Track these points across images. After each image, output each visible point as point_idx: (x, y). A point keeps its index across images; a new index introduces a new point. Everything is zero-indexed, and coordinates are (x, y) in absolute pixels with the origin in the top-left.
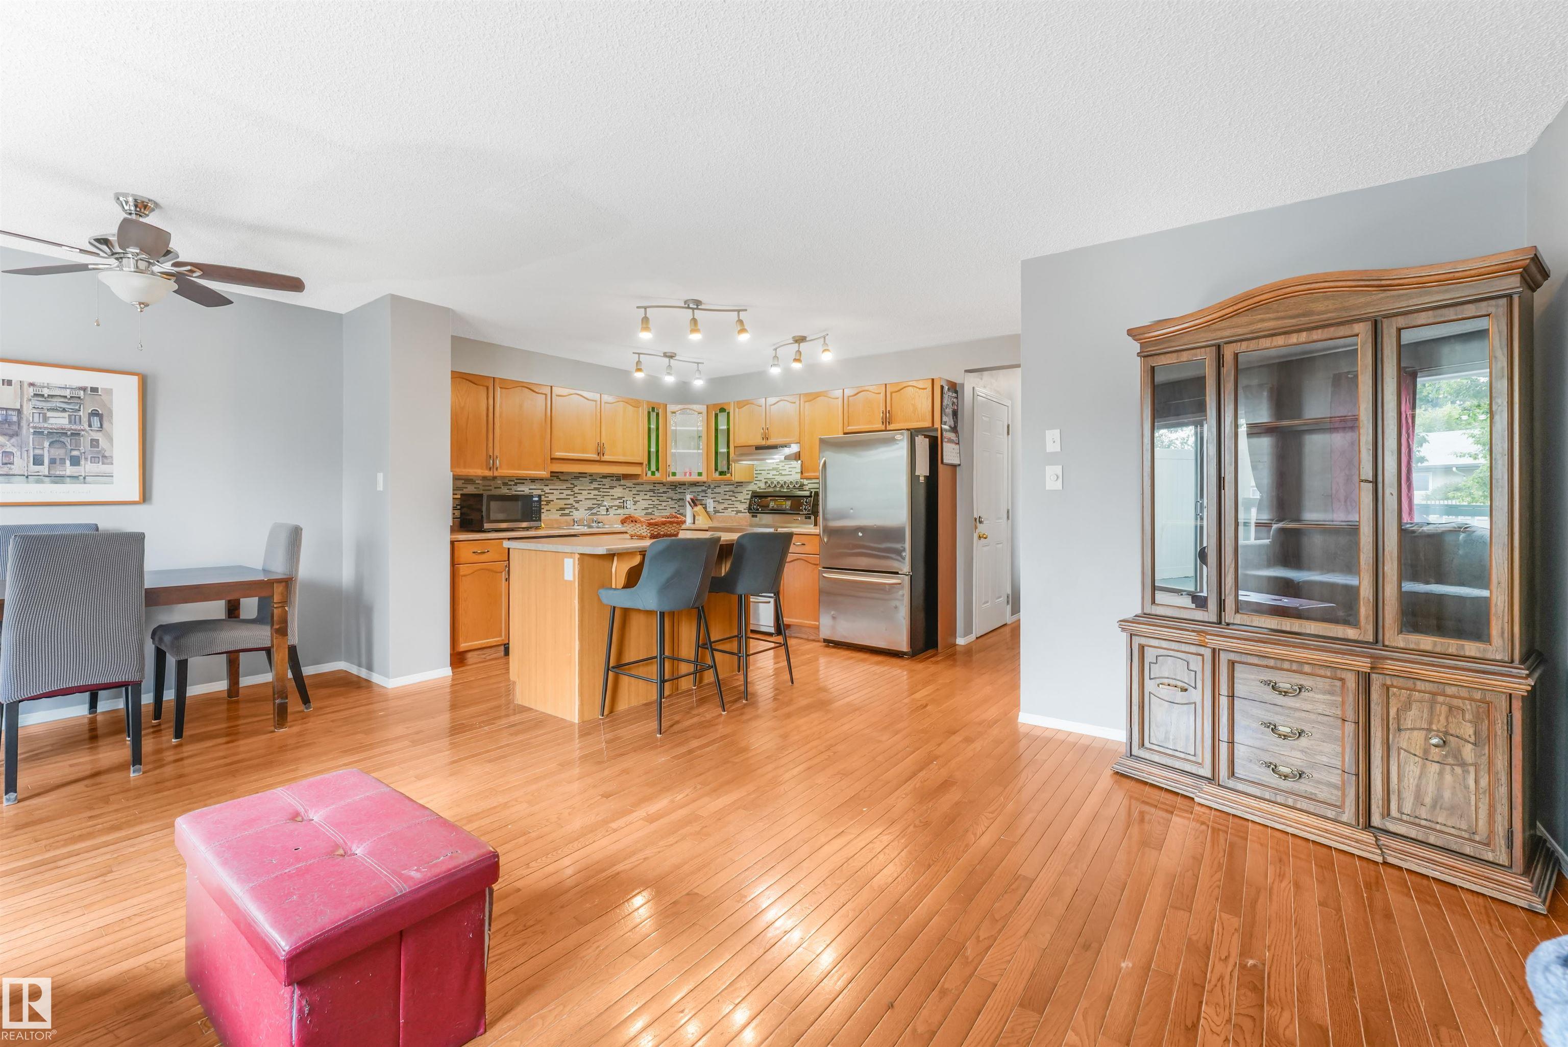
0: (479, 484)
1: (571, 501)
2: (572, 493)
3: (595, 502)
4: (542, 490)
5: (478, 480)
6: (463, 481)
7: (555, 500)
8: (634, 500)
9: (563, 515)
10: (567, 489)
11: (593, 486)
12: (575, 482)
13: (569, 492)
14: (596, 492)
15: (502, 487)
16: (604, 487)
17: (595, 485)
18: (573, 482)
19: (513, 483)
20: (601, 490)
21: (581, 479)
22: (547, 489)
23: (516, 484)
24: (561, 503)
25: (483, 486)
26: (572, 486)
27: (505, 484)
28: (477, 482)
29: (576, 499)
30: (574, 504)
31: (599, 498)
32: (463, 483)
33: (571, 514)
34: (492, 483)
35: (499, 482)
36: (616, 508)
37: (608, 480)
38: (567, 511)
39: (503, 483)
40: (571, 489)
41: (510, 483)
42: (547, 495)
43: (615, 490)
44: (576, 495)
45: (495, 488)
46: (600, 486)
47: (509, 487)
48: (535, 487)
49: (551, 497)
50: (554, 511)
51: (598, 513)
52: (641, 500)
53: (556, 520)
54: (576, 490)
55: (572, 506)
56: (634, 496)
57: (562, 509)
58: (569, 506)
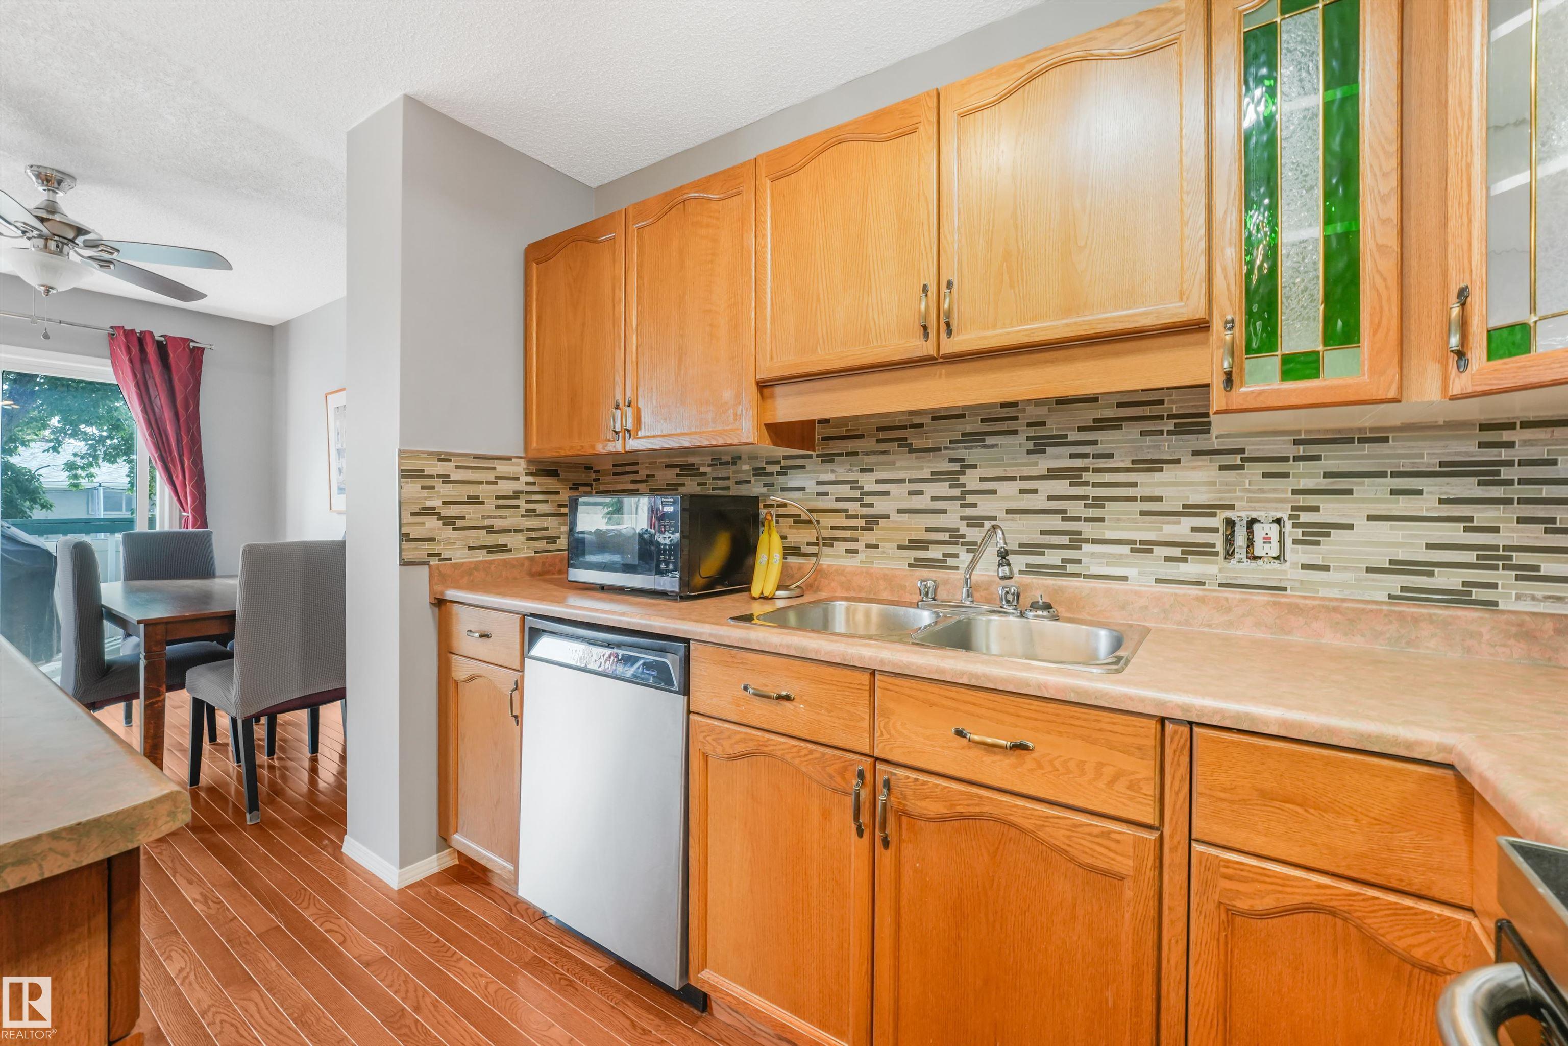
0: (705, 474)
1: (952, 519)
2: (956, 492)
3: (1055, 522)
4: (854, 484)
5: (704, 465)
6: (678, 471)
7: (895, 517)
8: (1305, 517)
9: (919, 563)
10: (937, 477)
11: (1043, 464)
12: (972, 455)
13: (943, 489)
14: (1062, 487)
15: (753, 479)
16: (1102, 463)
17: (1058, 458)
18: (961, 453)
19: (777, 468)
20: (1086, 476)
21: (989, 440)
22: (868, 482)
23: (784, 471)
24: (917, 527)
25: (714, 479)
26: (956, 467)
27: (759, 472)
28: (702, 470)
29: (969, 512)
30: (963, 529)
31: (1075, 508)
32: (678, 475)
33: (951, 562)
34: (729, 471)
35: (746, 467)
36: (1177, 552)
37: (1131, 432)
38: (935, 553)
39: (754, 469)
40: (951, 478)
41: (770, 468)
42: (867, 500)
43: (1169, 474)
44: (970, 499)
45: (738, 482)
46: (1078, 463)
47: (768, 479)
48: (832, 477)
49: (881, 506)
50: (889, 548)
51: (1070, 568)
52: (1361, 523)
53: (888, 578)
54: (971, 480)
55: (955, 537)
56: (1302, 500)
57: (915, 544)
58: (945, 536)
